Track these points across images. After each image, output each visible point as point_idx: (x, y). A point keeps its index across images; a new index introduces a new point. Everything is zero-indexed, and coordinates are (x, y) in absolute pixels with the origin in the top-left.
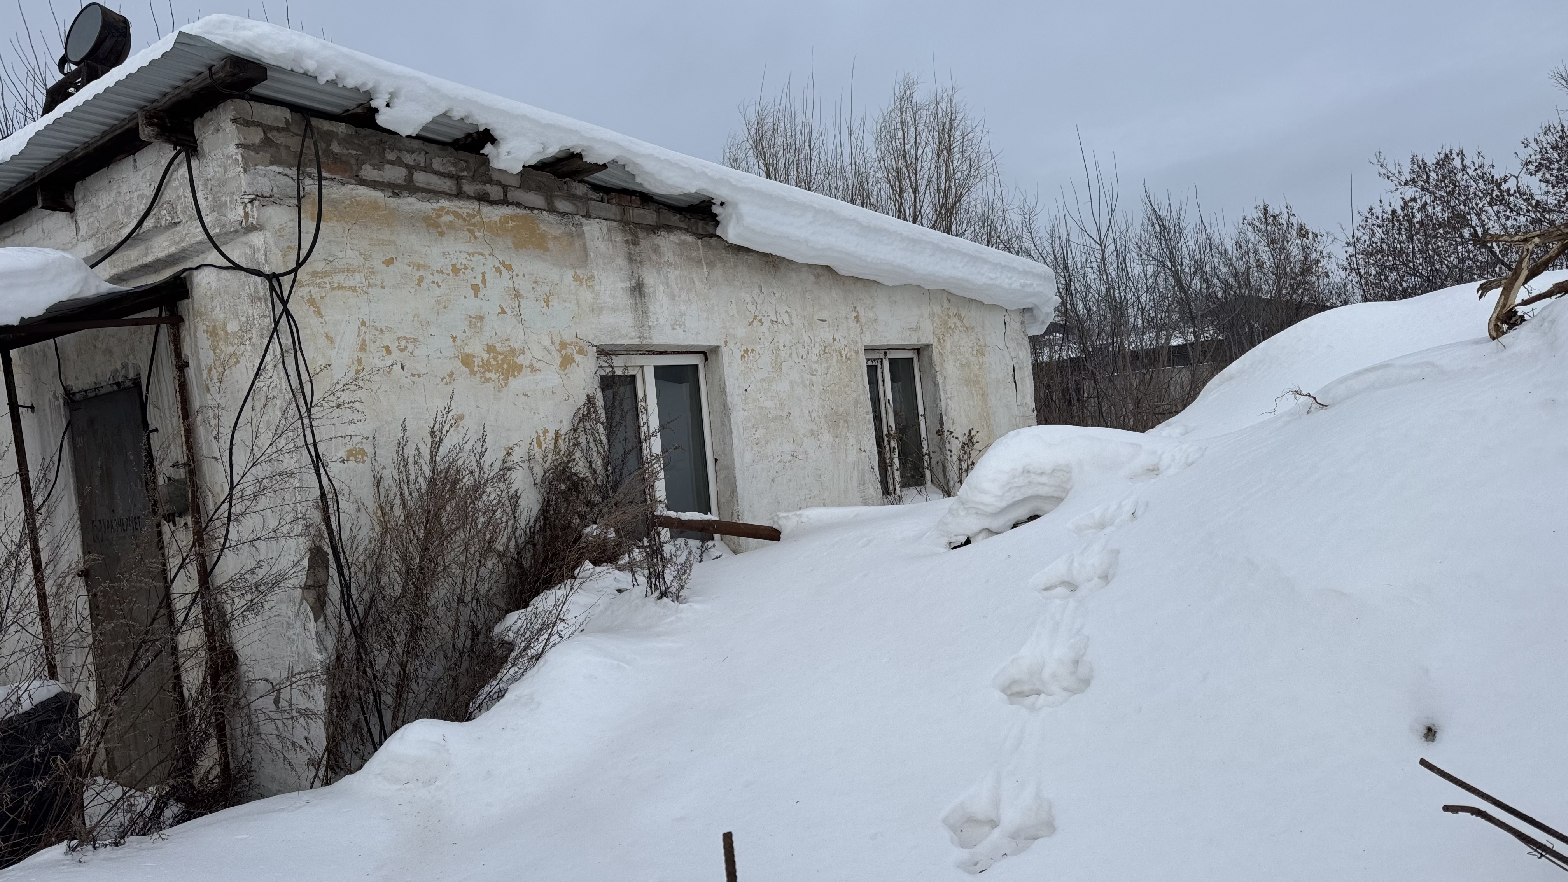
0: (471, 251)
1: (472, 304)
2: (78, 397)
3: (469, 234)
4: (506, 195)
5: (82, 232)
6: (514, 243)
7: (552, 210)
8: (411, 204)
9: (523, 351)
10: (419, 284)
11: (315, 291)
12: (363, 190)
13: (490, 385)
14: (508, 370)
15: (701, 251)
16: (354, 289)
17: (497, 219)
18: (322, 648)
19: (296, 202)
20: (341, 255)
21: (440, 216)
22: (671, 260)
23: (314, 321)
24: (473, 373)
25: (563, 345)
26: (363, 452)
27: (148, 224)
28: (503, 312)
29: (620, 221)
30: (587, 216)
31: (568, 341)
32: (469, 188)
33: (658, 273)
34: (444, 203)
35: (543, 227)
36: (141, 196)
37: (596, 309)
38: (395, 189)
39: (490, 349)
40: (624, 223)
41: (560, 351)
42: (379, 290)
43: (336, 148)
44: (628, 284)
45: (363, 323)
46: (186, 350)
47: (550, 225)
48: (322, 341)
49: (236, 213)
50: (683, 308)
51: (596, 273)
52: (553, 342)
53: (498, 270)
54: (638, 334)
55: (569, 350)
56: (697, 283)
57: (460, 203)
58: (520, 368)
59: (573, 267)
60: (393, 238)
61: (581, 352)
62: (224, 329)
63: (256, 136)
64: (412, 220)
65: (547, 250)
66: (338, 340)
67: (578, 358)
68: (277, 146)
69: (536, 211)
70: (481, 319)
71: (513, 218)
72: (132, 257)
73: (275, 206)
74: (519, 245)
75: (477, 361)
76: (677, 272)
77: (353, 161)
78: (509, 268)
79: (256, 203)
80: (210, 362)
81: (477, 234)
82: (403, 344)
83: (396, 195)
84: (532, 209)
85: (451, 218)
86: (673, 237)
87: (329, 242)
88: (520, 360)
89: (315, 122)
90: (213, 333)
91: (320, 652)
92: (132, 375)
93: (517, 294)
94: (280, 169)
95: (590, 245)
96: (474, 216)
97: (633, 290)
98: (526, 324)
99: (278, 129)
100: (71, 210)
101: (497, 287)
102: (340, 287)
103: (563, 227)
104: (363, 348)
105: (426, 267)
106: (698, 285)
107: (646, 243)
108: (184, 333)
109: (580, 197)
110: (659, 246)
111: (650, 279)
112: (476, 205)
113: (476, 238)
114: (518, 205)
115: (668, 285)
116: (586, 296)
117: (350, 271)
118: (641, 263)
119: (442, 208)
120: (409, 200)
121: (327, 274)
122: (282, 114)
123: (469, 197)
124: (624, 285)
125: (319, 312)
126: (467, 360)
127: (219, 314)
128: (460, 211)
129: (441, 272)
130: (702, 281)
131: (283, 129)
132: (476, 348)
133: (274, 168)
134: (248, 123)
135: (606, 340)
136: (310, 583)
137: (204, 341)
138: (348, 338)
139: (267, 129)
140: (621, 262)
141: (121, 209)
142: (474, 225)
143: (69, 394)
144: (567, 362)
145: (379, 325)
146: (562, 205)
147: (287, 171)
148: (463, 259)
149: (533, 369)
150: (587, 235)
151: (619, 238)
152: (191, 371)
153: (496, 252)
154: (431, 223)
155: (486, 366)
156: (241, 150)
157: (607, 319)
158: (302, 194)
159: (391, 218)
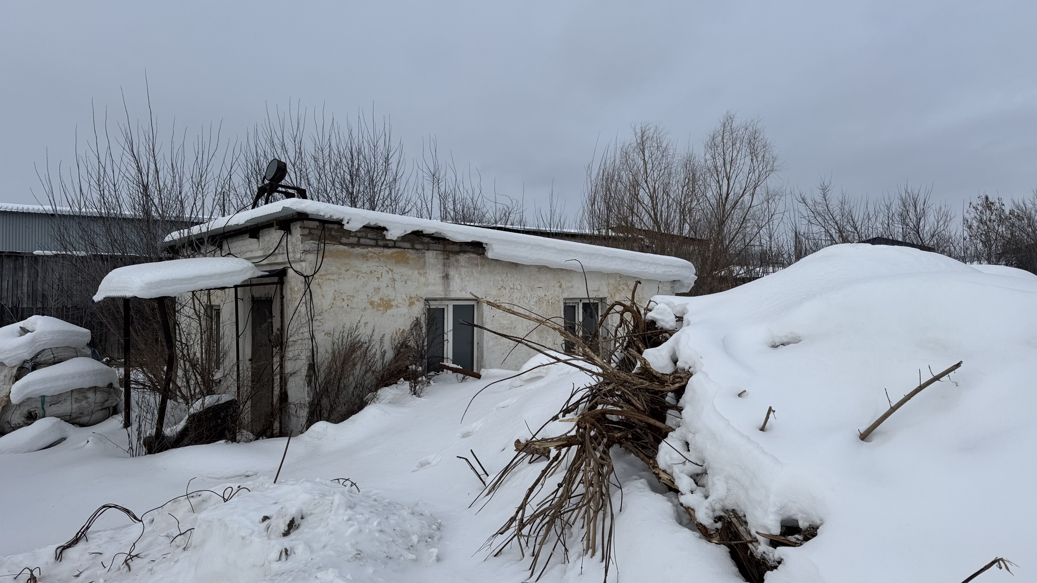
0: (378, 265)
1: (376, 284)
2: (255, 299)
3: (377, 259)
4: (395, 244)
5: (260, 247)
6: (395, 262)
7: (413, 248)
8: (358, 250)
9: (394, 300)
10: (357, 278)
11: (320, 281)
12: (341, 246)
13: (380, 312)
14: (387, 307)
15: (479, 261)
16: (333, 280)
17: (390, 253)
18: (309, 397)
19: (317, 252)
20: (331, 269)
21: (367, 254)
22: (464, 265)
23: (319, 290)
24: (373, 308)
25: (411, 298)
26: (330, 333)
27: (277, 251)
28: (388, 286)
29: (442, 251)
30: (428, 250)
31: (413, 296)
32: (380, 243)
33: (457, 270)
34: (370, 249)
35: (408, 255)
36: (276, 241)
37: (426, 285)
38: (353, 245)
39: (381, 299)
40: (444, 251)
41: (409, 300)
42: (342, 280)
43: (333, 233)
44: (442, 275)
45: (336, 291)
46: (284, 293)
47: (411, 254)
48: (320, 297)
49: (298, 256)
50: (466, 283)
51: (428, 271)
52: (407, 297)
53: (388, 272)
54: (444, 294)
55: (413, 300)
56: (474, 273)
57: (376, 249)
58: (392, 306)
59: (418, 269)
60: (349, 262)
61: (417, 301)
62: (294, 289)
63: (306, 232)
64: (357, 256)
65: (409, 263)
66: (326, 297)
67: (416, 303)
68: (313, 234)
69: (406, 250)
70: (379, 289)
71: (396, 253)
72: (272, 259)
73: (310, 254)
74: (397, 262)
75: (376, 303)
76: (466, 269)
77: (339, 237)
78: (392, 271)
79: (304, 253)
80: (290, 298)
81: (381, 259)
82: (349, 298)
83: (353, 247)
84: (404, 248)
85: (372, 254)
86: (466, 256)
87: (327, 265)
88: (393, 303)
89: (326, 225)
90: (291, 289)
91: (308, 397)
92: (270, 296)
93: (394, 280)
94: (313, 242)
95: (427, 261)
96: (380, 253)
97: (443, 277)
98: (396, 290)
99: (314, 229)
100: (258, 238)
101: (387, 278)
102: (329, 279)
103: (416, 255)
104: (334, 299)
105: (360, 271)
106: (475, 274)
107: (453, 259)
108: (284, 287)
109: (426, 243)
110: (459, 259)
111: (452, 272)
112: (382, 249)
113: (380, 261)
114: (399, 247)
115: (460, 275)
116: (422, 280)
117: (333, 274)
118: (449, 266)
119: (369, 251)
120: (357, 249)
121: (325, 275)
122: (316, 224)
123: (380, 246)
124: (440, 275)
125: (321, 288)
126: (372, 303)
127: (293, 284)
128: (376, 252)
129: (366, 273)
130: (477, 273)
131: (316, 229)
132: (376, 299)
133: (312, 241)
134: (304, 228)
135: (429, 296)
136: (308, 375)
137: (289, 292)
138: (330, 296)
139: (310, 229)
140: (440, 266)
141: (271, 244)
142: (380, 256)
143: (253, 297)
144: (411, 304)
145: (341, 291)
146: (417, 246)
147: (316, 242)
148: (374, 268)
149: (397, 307)
150: (426, 257)
151: (441, 257)
152: (285, 300)
153: (387, 266)
154: (364, 257)
155: (379, 305)
156: (301, 237)
157: (431, 288)
158: (319, 249)
159: (349, 256)
